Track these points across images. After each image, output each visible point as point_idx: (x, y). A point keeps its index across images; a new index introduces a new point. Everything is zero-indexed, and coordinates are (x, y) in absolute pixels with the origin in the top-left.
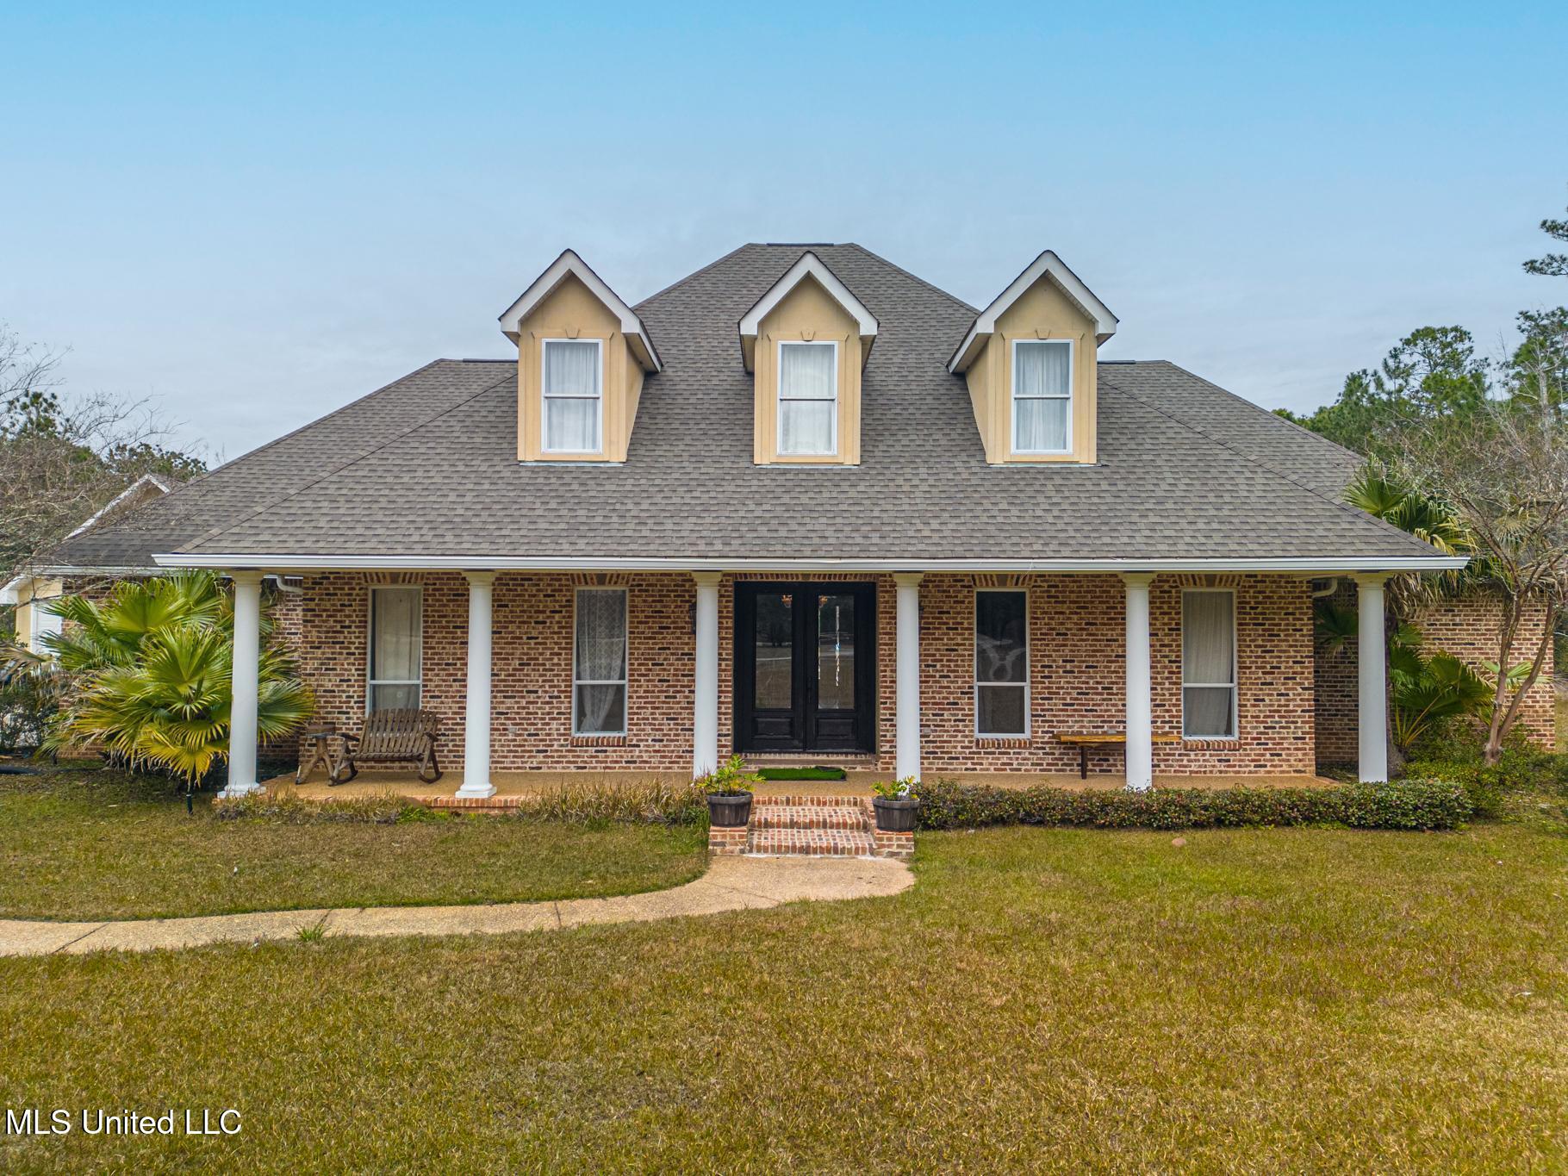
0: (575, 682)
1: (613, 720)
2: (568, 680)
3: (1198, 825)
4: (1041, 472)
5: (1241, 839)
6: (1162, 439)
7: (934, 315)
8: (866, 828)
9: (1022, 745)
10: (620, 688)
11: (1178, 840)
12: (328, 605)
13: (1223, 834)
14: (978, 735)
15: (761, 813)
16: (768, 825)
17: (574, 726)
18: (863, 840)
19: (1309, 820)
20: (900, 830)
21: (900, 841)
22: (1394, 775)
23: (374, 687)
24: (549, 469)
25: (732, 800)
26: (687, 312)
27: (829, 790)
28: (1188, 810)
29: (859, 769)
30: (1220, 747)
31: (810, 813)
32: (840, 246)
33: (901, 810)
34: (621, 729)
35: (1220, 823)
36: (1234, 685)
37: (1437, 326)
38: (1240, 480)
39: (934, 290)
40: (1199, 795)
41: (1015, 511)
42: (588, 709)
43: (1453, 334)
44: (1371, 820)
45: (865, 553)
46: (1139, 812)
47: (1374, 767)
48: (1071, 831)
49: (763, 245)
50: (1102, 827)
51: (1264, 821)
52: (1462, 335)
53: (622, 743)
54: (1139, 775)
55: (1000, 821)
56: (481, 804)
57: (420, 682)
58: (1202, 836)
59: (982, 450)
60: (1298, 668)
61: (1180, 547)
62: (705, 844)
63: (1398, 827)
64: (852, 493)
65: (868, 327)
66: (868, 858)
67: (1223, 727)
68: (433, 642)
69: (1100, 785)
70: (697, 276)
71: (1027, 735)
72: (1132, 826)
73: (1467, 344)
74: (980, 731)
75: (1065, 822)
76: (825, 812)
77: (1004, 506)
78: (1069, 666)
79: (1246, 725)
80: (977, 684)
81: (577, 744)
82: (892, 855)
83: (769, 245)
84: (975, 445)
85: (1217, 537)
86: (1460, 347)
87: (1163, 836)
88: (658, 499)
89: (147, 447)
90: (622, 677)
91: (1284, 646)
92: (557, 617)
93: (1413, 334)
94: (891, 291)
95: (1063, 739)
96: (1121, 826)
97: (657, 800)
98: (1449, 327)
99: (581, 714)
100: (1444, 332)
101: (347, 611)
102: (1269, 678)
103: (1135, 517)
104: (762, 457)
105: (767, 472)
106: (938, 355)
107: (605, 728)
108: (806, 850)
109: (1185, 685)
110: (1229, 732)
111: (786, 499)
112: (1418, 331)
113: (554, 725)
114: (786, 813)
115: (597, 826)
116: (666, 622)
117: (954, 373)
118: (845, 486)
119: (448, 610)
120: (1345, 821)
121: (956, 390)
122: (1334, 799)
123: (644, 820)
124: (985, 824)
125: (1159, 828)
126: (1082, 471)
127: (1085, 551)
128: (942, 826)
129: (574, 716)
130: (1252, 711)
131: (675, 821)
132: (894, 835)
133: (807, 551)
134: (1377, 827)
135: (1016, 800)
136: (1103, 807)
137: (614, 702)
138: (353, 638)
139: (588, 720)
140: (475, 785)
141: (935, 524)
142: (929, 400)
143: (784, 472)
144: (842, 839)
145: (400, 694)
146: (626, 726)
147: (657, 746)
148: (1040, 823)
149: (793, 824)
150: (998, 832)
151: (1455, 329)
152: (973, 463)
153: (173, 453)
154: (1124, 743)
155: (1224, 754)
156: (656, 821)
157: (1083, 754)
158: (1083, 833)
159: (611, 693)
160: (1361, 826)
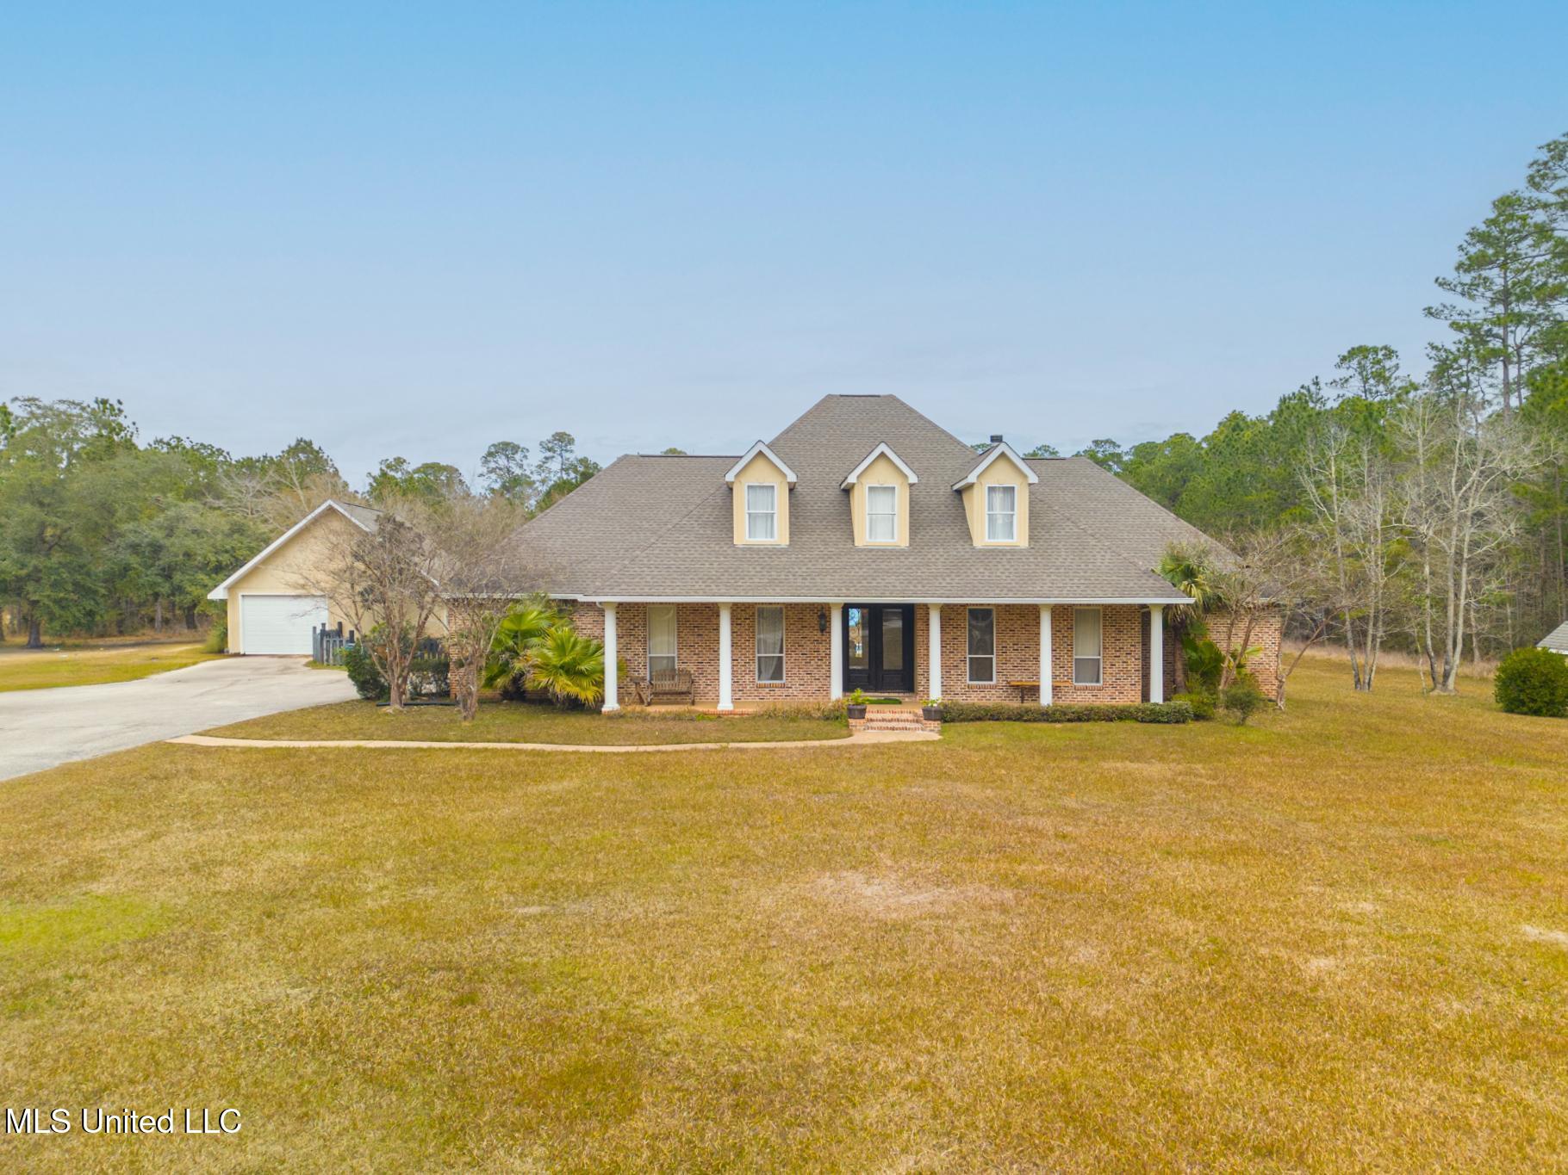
0: (757, 655)
1: (777, 674)
2: (753, 654)
3: (1069, 721)
4: (1000, 551)
5: (1085, 726)
6: (1063, 533)
7: (943, 450)
8: (917, 721)
9: (992, 687)
10: (781, 658)
11: (1058, 725)
12: (626, 616)
13: (1079, 724)
14: (968, 682)
15: (868, 716)
16: (872, 720)
17: (757, 677)
18: (917, 725)
19: (1120, 719)
20: (935, 720)
21: (936, 725)
22: (1165, 699)
23: (651, 658)
24: (749, 549)
25: (859, 707)
26: (801, 447)
27: (897, 708)
28: (1065, 714)
29: (907, 700)
30: (1093, 689)
31: (889, 716)
32: (885, 397)
33: (935, 711)
34: (781, 679)
35: (1079, 719)
36: (1101, 657)
37: (1370, 345)
38: (1098, 556)
39: (943, 432)
40: (1069, 707)
41: (987, 573)
42: (763, 670)
43: (1383, 352)
44: (1148, 719)
45: (915, 594)
46: (1043, 714)
47: (1157, 696)
48: (1011, 723)
49: (836, 396)
50: (1026, 721)
51: (1100, 719)
52: (1390, 353)
53: (783, 686)
54: (1046, 699)
55: (980, 719)
56: (731, 713)
57: (676, 655)
58: (1069, 725)
59: (971, 538)
60: (1133, 648)
61: (1065, 592)
62: (848, 726)
63: (1159, 722)
64: (906, 562)
65: (913, 479)
66: (920, 732)
67: (1095, 679)
68: (681, 634)
69: (1028, 704)
70: (802, 420)
71: (994, 682)
72: (1039, 721)
73: (1394, 361)
74: (971, 680)
75: (1009, 719)
76: (897, 716)
77: (981, 570)
78: (1016, 647)
79: (1106, 678)
80: (968, 656)
81: (760, 687)
82: (931, 731)
83: (841, 396)
84: (967, 535)
85: (1082, 587)
86: (1388, 364)
87: (1053, 724)
88: (810, 565)
89: (179, 439)
90: (781, 652)
91: (1125, 637)
92: (748, 621)
93: (1349, 352)
94: (917, 432)
95: (1012, 683)
96: (1035, 720)
97: (819, 710)
98: (1380, 346)
99: (760, 672)
100: (1375, 350)
101: (637, 618)
102: (1118, 654)
103: (1045, 577)
104: (859, 543)
105: (862, 550)
106: (946, 478)
107: (772, 679)
108: (893, 729)
109: (1075, 657)
110: (1098, 681)
111: (874, 566)
112: (1353, 349)
113: (747, 677)
114: (880, 716)
115: (793, 720)
116: (804, 624)
117: (956, 491)
118: (902, 558)
119: (690, 618)
120: (1136, 719)
121: (957, 502)
122: (1132, 709)
123: (814, 718)
124: (972, 720)
125: (1052, 722)
126: (1021, 551)
127: (1020, 594)
128: (953, 720)
129: (757, 672)
130: (1110, 671)
131: (828, 719)
132: (932, 722)
133: (887, 593)
134: (1151, 722)
135: (987, 710)
136: (1027, 712)
137: (776, 665)
138: (639, 632)
139: (763, 676)
140: (725, 704)
141: (948, 580)
142: (943, 506)
143: (871, 551)
144: (908, 725)
145: (665, 661)
146: (784, 678)
147: (802, 688)
148: (997, 720)
149: (883, 720)
150: (978, 723)
151: (1385, 348)
152: (967, 546)
153: (202, 445)
154: (1039, 686)
155: (1095, 693)
156: (819, 719)
157: (1022, 692)
158: (1017, 723)
159: (775, 660)
160: (1142, 721)
